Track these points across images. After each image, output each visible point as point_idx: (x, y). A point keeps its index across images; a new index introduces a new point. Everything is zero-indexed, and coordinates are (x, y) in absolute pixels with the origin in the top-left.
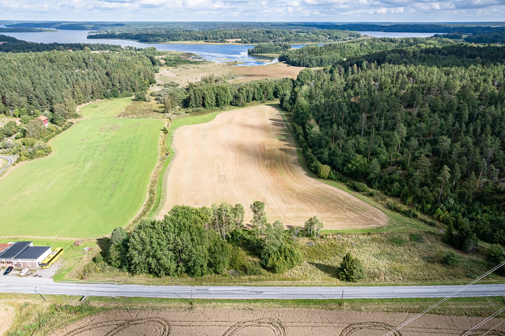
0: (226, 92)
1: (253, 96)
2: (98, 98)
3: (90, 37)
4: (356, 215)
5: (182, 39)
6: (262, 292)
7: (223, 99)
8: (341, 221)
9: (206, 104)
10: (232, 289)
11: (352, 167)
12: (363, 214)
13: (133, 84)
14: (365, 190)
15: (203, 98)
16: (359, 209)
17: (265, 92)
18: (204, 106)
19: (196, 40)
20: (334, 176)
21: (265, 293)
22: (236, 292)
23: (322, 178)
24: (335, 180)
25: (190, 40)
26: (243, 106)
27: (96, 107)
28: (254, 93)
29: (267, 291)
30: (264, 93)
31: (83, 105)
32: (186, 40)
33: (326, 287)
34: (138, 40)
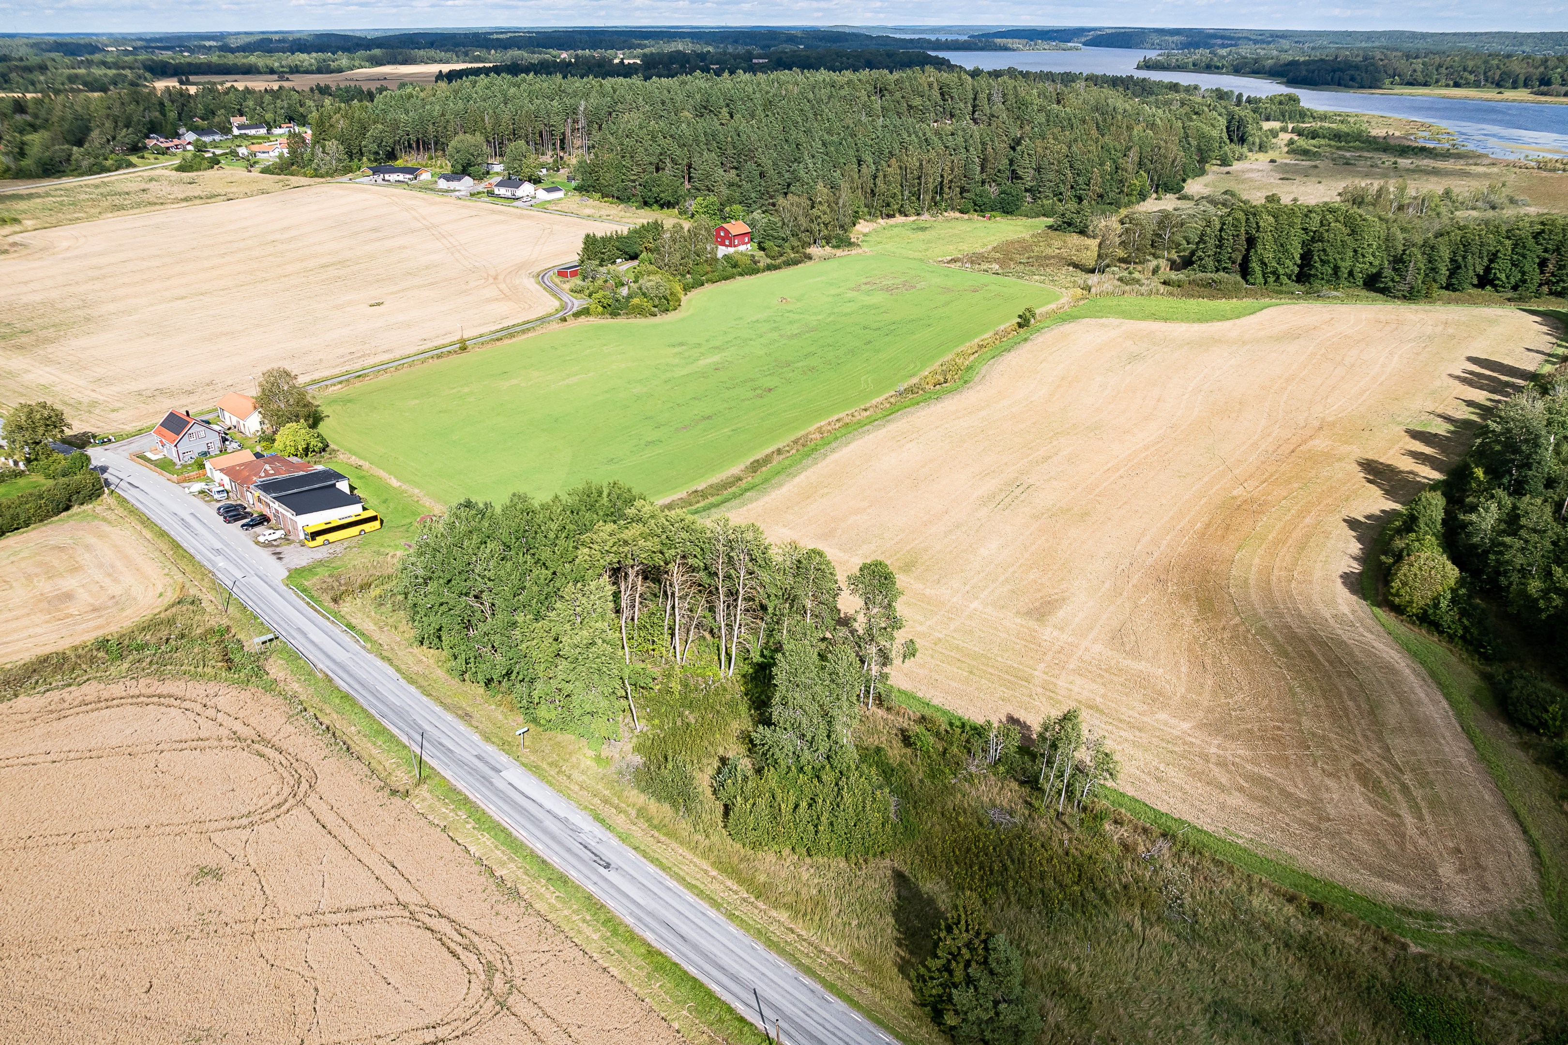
0: (1353, 232)
1: (1488, 269)
2: (952, 209)
3: (1147, 65)
4: (1367, 809)
5: (1443, 82)
6: (607, 866)
7: (1332, 254)
8: (1266, 801)
9: (1255, 265)
10: (548, 805)
11: (1545, 593)
12: (1409, 820)
13: (1081, 180)
14: (1544, 724)
15: (1251, 242)
16: (1418, 793)
17: (1553, 259)
18: (1245, 271)
19: (1498, 85)
20: (1448, 618)
21: (611, 875)
22: (550, 823)
23: (1398, 610)
24: (1451, 638)
25: (1477, 85)
26: (1411, 296)
27: (923, 229)
28: (1494, 257)
29: (626, 874)
30: (1543, 264)
31: (899, 219)
32: (1457, 85)
33: (818, 987)
34: (1285, 80)
